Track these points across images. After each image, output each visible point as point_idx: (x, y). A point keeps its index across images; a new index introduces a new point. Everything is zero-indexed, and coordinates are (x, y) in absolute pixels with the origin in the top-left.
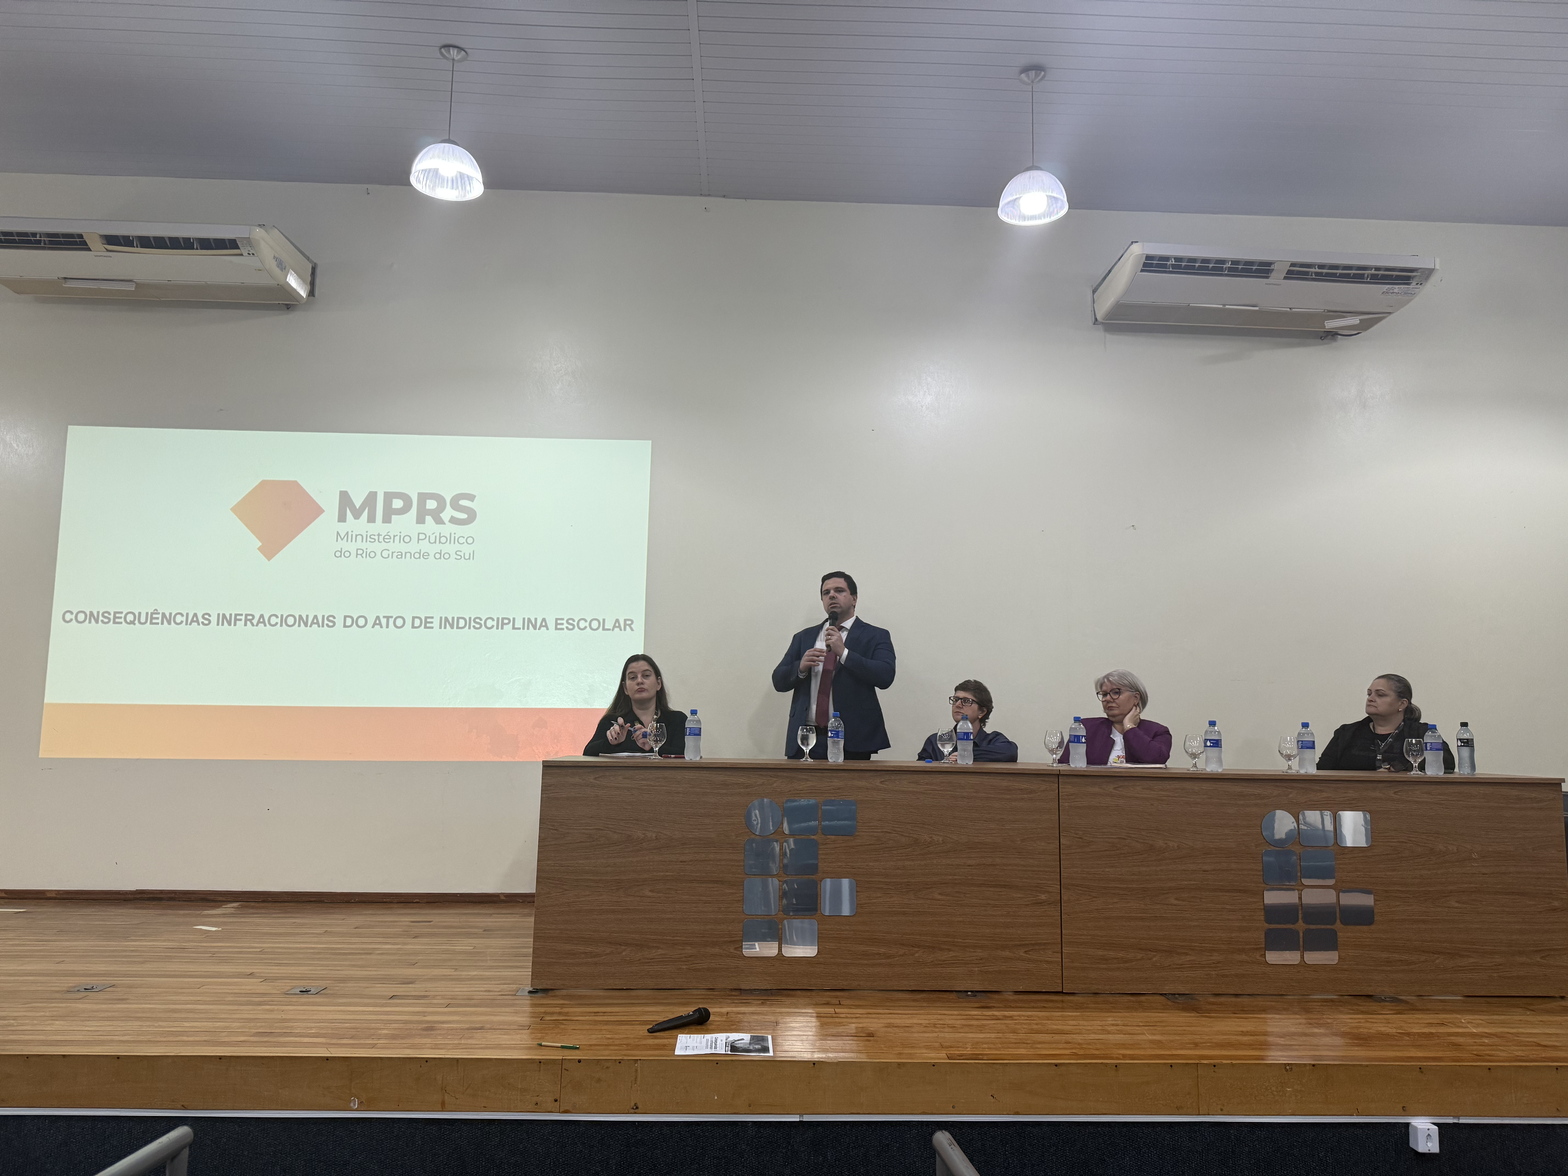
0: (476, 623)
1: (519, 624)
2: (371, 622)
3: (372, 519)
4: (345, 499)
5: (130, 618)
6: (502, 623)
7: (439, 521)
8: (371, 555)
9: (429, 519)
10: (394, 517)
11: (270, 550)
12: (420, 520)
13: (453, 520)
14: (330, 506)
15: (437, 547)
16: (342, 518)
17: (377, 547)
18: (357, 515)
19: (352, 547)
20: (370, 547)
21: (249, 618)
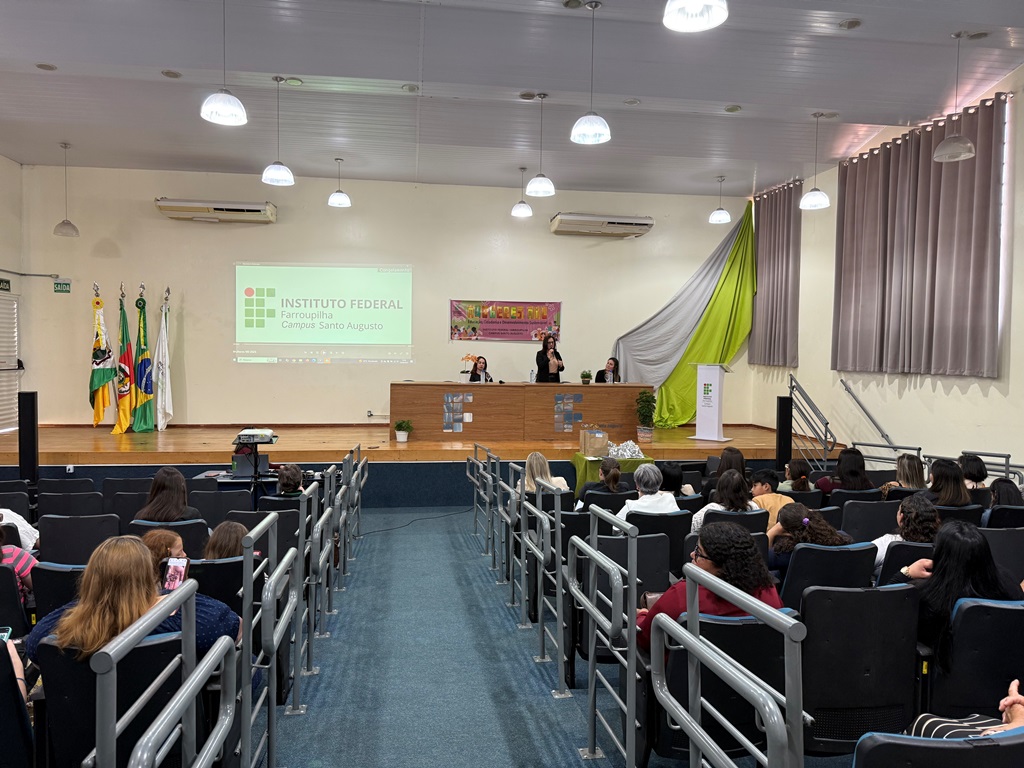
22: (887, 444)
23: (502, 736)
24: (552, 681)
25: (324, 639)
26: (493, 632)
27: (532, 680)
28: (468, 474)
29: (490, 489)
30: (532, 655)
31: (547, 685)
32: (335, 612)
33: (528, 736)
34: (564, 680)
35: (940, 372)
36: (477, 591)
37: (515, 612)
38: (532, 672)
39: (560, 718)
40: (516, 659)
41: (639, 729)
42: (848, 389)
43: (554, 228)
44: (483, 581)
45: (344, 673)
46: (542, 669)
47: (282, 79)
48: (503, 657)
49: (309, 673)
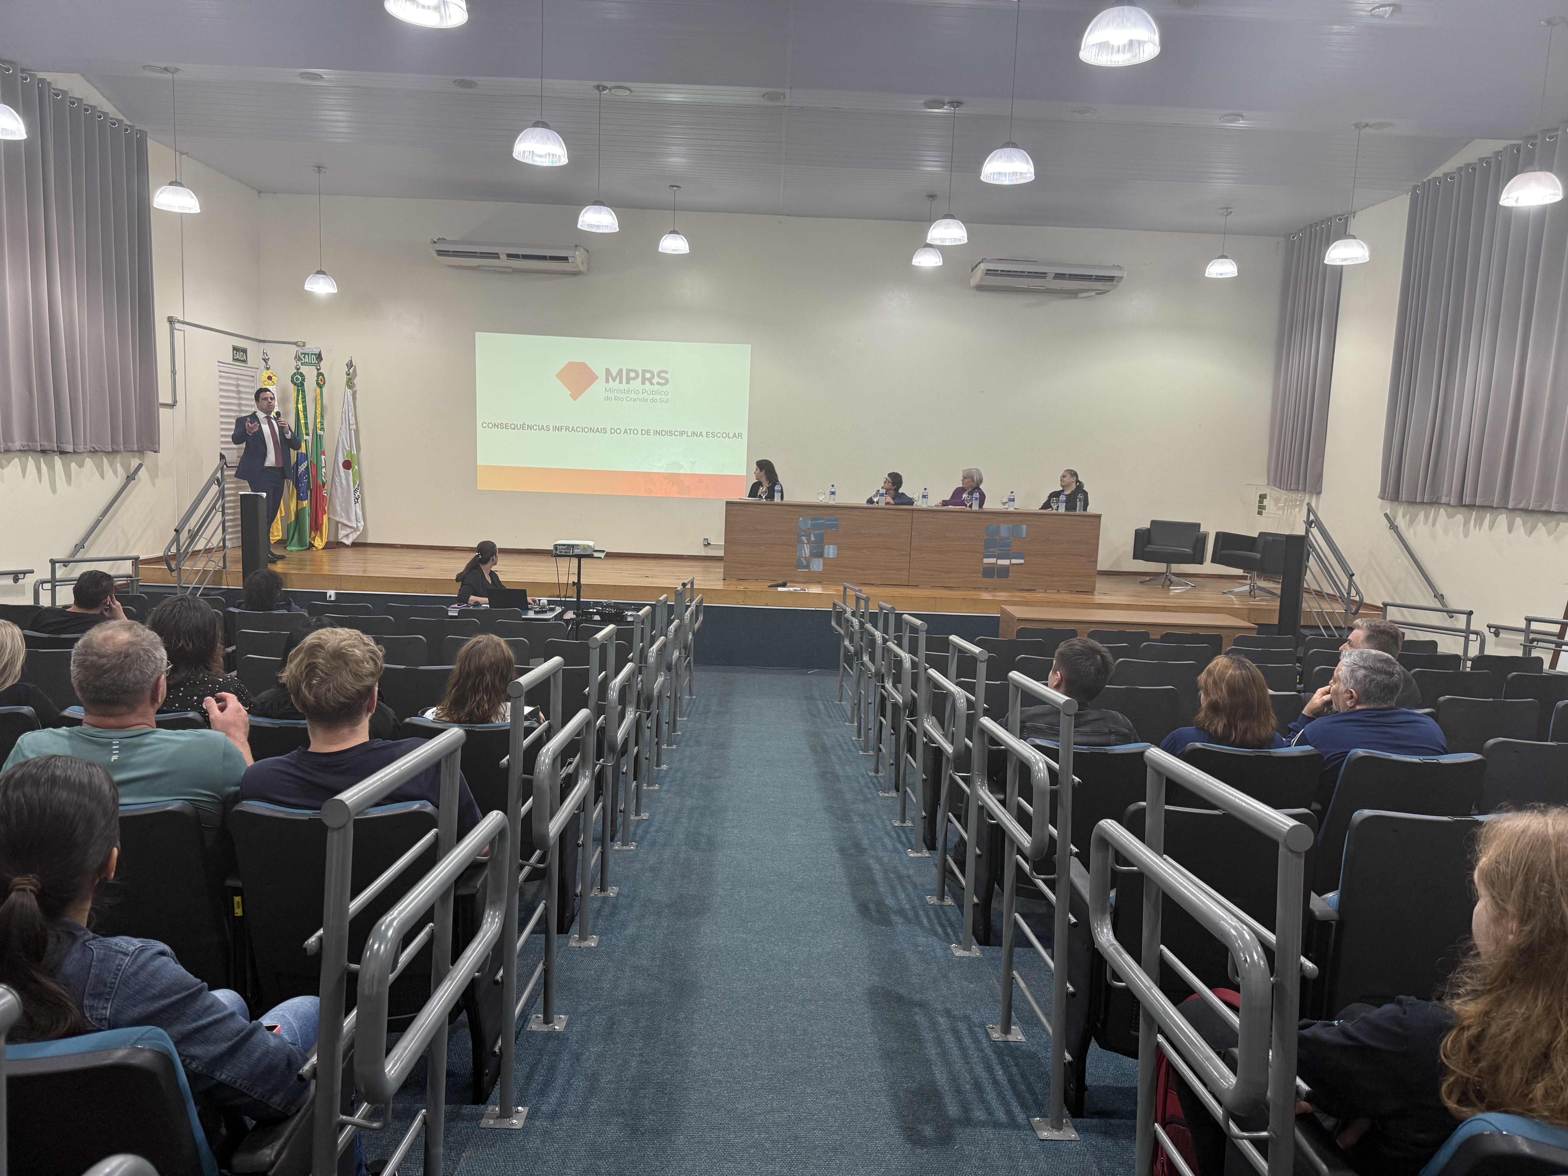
0: (671, 433)
1: (689, 434)
2: (623, 432)
3: (621, 382)
4: (608, 372)
5: (513, 426)
6: (682, 433)
7: (652, 384)
8: (622, 399)
9: (647, 382)
10: (631, 381)
11: (575, 396)
12: (643, 383)
13: (658, 383)
14: (602, 375)
15: (651, 396)
16: (607, 381)
17: (624, 396)
18: (614, 380)
19: (613, 395)
20: (621, 396)
21: (567, 428)
22: (1440, 606)
23: (844, 880)
24: (909, 841)
25: (652, 791)
26: (849, 796)
27: (887, 840)
28: (833, 623)
29: (857, 637)
30: (890, 820)
31: (903, 845)
32: (664, 767)
33: (874, 883)
34: (921, 839)
35: (1521, 506)
36: (834, 759)
37: (879, 782)
38: (888, 834)
39: (911, 872)
40: (872, 821)
41: (979, 856)
42: (1393, 527)
43: (974, 281)
44: (843, 749)
45: (676, 820)
46: (900, 832)
47: (605, 88)
48: (856, 819)
49: (637, 818)
